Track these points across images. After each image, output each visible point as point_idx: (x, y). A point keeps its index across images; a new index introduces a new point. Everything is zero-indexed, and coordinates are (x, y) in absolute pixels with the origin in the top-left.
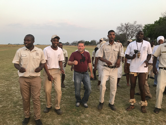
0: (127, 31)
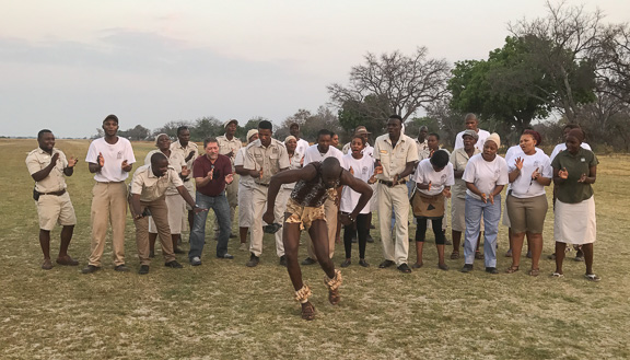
0: (390, 85)
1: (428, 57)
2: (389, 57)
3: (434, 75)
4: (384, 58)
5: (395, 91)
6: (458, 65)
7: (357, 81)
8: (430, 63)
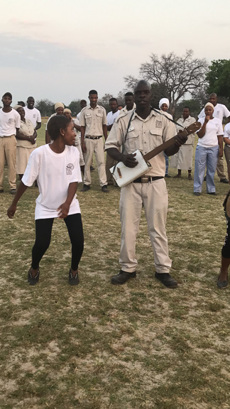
1: (194, 58)
2: (167, 57)
3: (197, 70)
4: (163, 57)
5: (171, 81)
6: (214, 63)
7: (145, 74)
8: (195, 61)
